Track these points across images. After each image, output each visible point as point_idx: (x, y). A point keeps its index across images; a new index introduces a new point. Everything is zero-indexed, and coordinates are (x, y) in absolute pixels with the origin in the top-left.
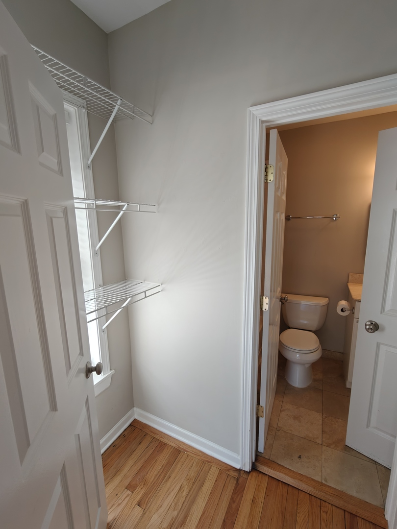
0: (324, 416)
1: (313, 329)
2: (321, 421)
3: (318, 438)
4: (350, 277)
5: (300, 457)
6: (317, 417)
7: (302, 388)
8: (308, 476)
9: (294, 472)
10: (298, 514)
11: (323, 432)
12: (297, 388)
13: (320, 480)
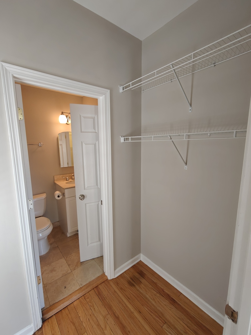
0: (65, 258)
1: (42, 215)
2: (65, 261)
3: (68, 270)
4: (55, 178)
5: (65, 287)
6: (63, 261)
7: (46, 253)
8: (74, 291)
9: (66, 297)
10: (78, 313)
11: (69, 265)
12: (44, 255)
13: (80, 287)
